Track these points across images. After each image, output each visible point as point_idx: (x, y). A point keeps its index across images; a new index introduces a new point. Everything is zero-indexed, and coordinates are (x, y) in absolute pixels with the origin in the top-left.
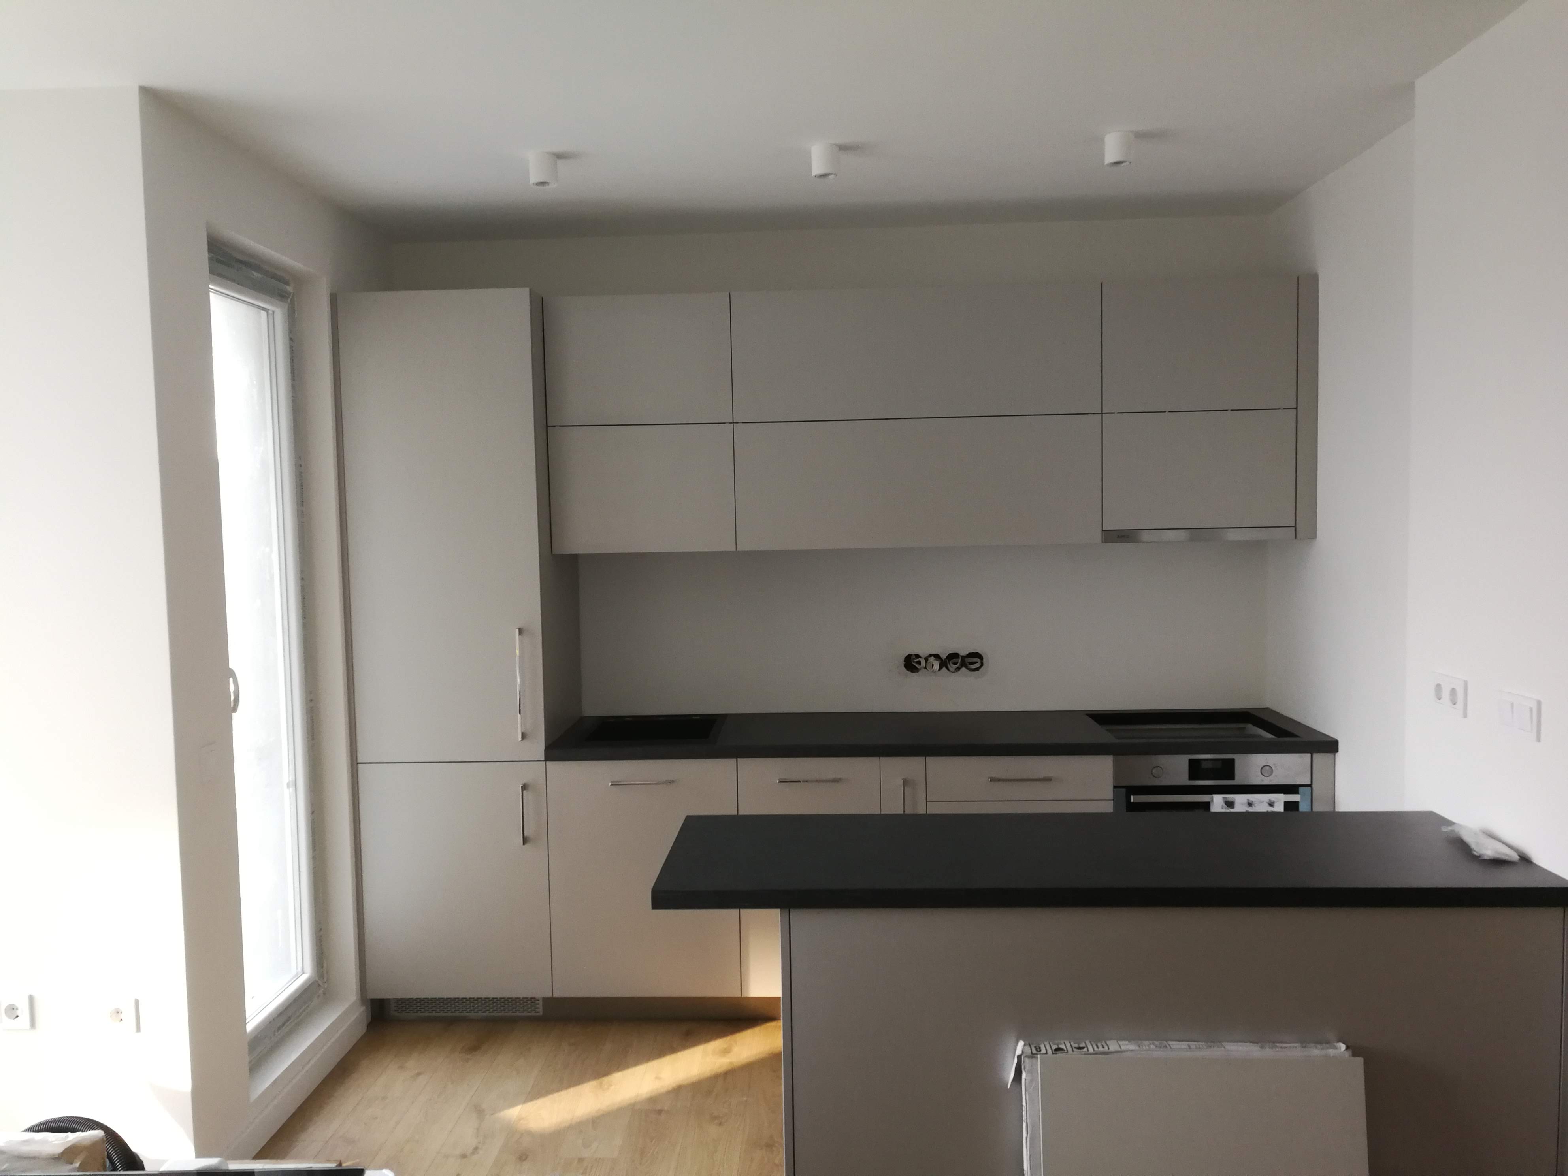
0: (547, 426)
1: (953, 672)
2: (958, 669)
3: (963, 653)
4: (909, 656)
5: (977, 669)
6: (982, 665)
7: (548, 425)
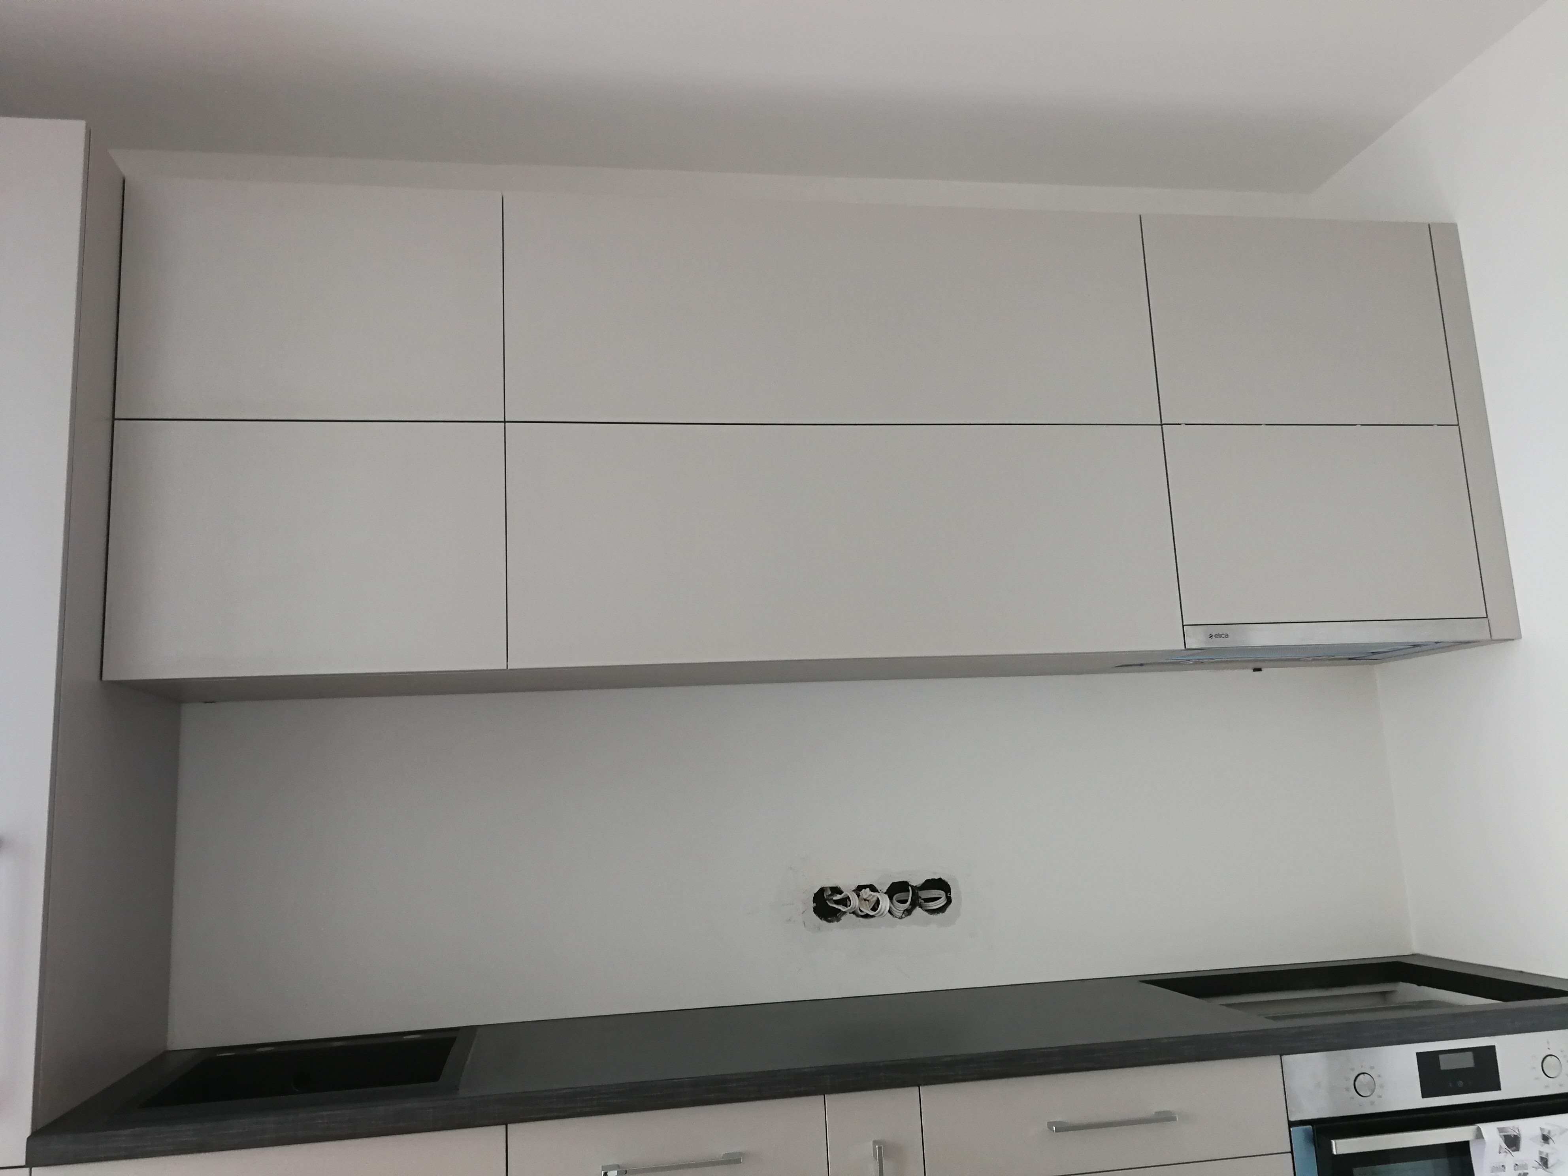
0: (114, 419)
1: (901, 918)
2: (908, 912)
3: (916, 881)
4: (822, 890)
5: (942, 909)
6: (949, 901)
7: (116, 417)
